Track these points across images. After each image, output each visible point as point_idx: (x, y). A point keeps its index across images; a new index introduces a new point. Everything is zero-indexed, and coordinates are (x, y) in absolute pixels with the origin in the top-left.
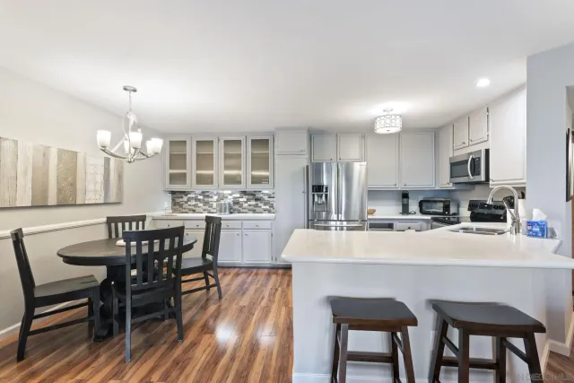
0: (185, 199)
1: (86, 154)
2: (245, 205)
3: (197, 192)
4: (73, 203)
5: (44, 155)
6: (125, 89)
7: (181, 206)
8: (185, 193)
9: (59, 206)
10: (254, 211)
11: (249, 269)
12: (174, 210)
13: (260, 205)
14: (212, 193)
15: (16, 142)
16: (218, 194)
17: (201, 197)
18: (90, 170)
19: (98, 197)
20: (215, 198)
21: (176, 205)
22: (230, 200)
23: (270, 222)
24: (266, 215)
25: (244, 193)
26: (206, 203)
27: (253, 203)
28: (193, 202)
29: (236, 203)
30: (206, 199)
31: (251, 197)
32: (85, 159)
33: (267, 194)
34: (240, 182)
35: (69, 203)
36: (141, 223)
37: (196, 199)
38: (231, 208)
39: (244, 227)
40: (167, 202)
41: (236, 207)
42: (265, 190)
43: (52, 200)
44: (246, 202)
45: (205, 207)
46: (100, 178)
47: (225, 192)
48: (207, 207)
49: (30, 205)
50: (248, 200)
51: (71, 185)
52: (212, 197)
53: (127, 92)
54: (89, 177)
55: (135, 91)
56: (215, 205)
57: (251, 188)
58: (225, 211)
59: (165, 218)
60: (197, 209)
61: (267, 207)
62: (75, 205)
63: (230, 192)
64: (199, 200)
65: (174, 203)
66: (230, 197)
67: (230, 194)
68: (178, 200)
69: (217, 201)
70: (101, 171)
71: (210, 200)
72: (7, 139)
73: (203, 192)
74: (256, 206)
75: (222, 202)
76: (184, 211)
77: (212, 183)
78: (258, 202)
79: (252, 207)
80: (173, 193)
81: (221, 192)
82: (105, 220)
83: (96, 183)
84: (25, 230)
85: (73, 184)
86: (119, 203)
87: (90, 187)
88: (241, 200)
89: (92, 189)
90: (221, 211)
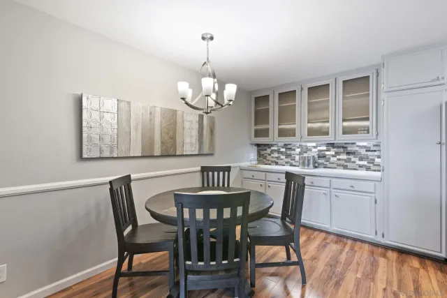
0: (269, 151)
1: (183, 112)
2: (333, 159)
3: (280, 144)
4: (174, 154)
5: (151, 113)
6: (203, 38)
7: (265, 158)
8: (269, 146)
9: (162, 156)
10: (345, 167)
11: (341, 237)
12: (260, 162)
13: (353, 159)
14: (294, 146)
15: (129, 103)
16: (301, 146)
17: (283, 150)
18: (187, 125)
19: (193, 149)
20: (298, 150)
21: (261, 157)
22: (314, 152)
23: (373, 183)
24: (362, 173)
25: (332, 145)
26: (288, 156)
27: (344, 157)
28: (276, 155)
29: (322, 156)
30: (288, 152)
31: (342, 150)
32: (183, 117)
33: (365, 147)
34: (327, 133)
35: (170, 153)
36: (226, 173)
37: (279, 152)
38: (315, 162)
39: (333, 186)
40: (253, 155)
41: (321, 161)
42: (362, 142)
43: (157, 152)
44: (333, 156)
45: (287, 160)
46: (195, 133)
47: (309, 144)
48: (289, 160)
49: (140, 155)
50: (337, 154)
51: (172, 138)
52: (294, 150)
53: (205, 42)
54: (186, 132)
55: (212, 38)
56: (297, 157)
57: (342, 139)
58: (308, 165)
59: (251, 168)
60: (280, 162)
61: (365, 163)
62: (175, 156)
63: (314, 144)
64: (282, 153)
65: (259, 155)
66: (314, 150)
67: (314, 146)
68: (262, 152)
69: (300, 153)
70: (196, 126)
71: (292, 152)
72: (123, 101)
73: (285, 145)
74: (348, 160)
75: (305, 155)
76: (267, 162)
77: (294, 135)
78: (351, 157)
79: (343, 162)
80: (258, 145)
81: (304, 144)
82: (199, 168)
83: (191, 137)
84: (133, 176)
85: (173, 138)
86: (212, 155)
87: (188, 140)
88: (327, 153)
89: (189, 142)
90: (303, 164)
